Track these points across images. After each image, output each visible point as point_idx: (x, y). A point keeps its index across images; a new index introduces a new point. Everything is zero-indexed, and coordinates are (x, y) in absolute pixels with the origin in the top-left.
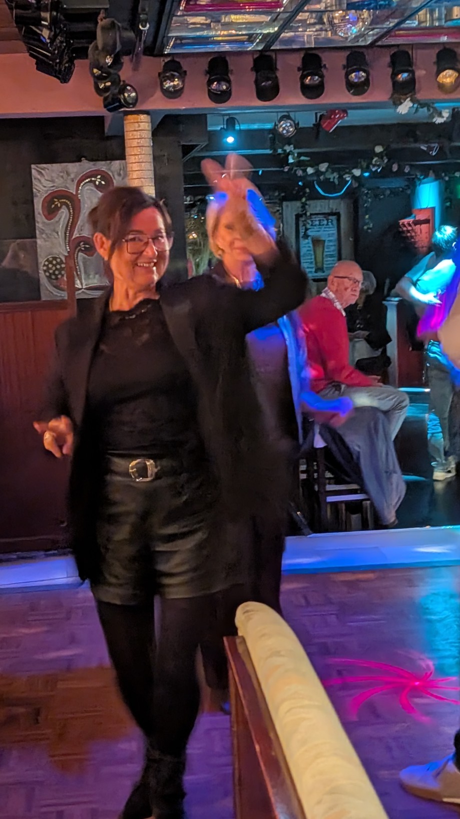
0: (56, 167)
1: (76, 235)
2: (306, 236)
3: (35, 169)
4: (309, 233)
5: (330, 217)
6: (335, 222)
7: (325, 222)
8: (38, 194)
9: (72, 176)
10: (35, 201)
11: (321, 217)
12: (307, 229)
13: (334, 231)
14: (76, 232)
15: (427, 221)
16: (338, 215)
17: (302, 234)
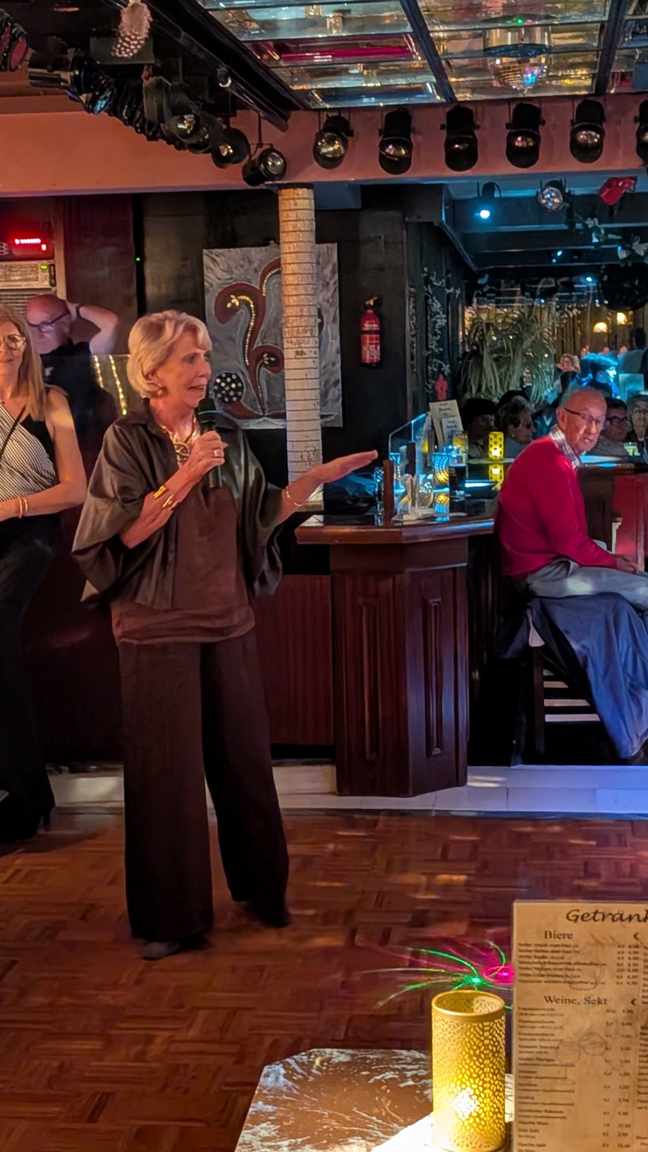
0: (235, 252)
1: (258, 343)
3: (208, 255)
8: (211, 289)
9: (256, 265)
10: (207, 298)
14: (258, 340)
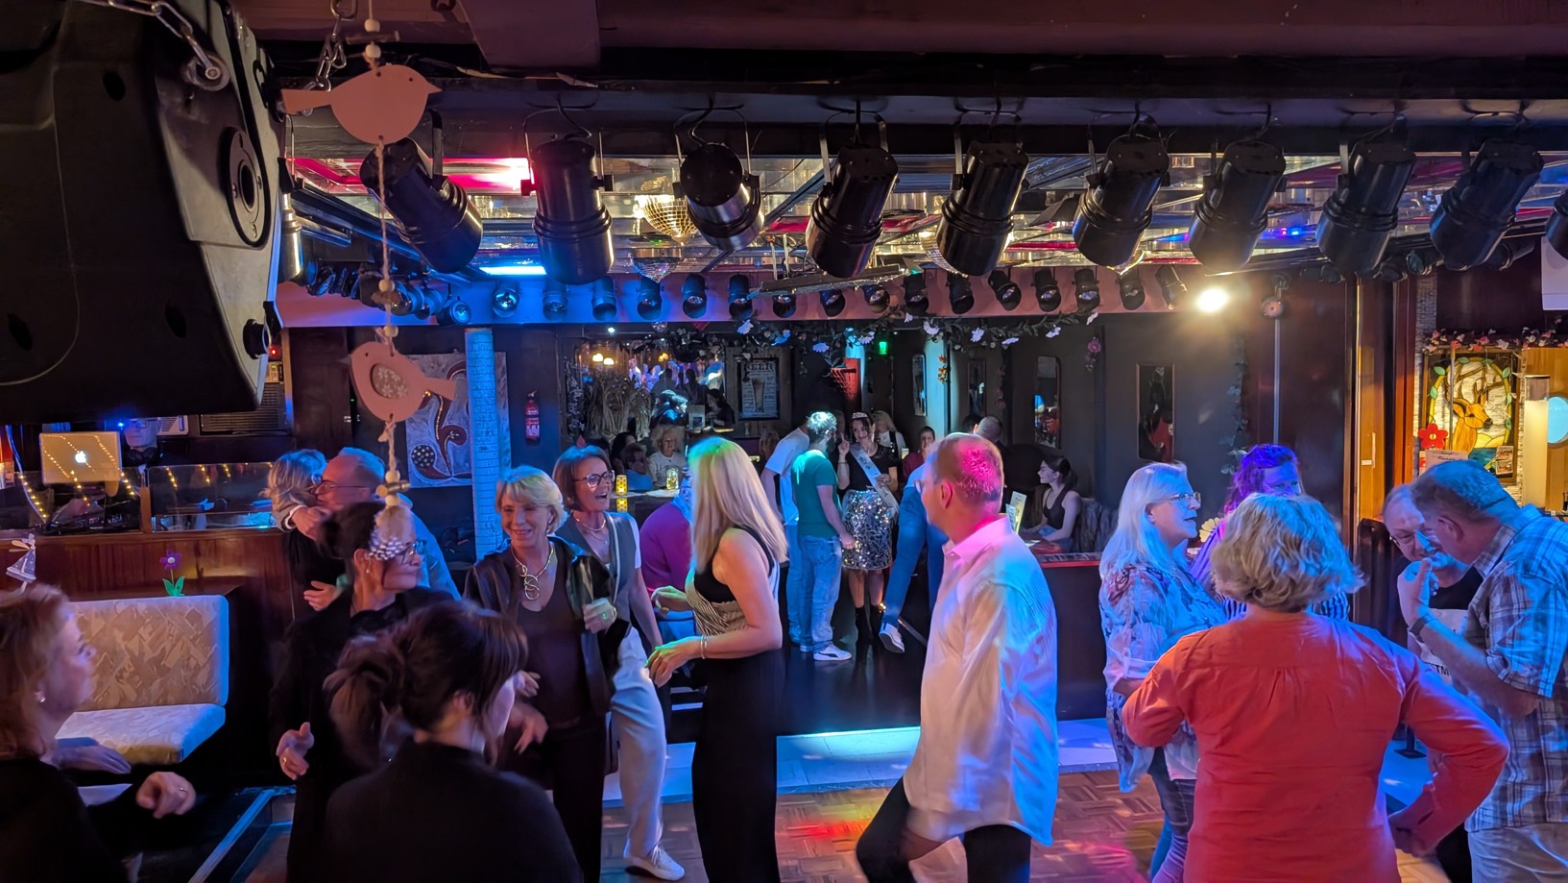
0: (427, 357)
1: (446, 423)
2: (747, 380)
4: (750, 376)
5: (770, 362)
6: (774, 367)
7: (765, 367)
9: (444, 366)
11: (760, 362)
12: (747, 373)
13: (772, 374)
14: (446, 421)
15: (853, 371)
16: (776, 360)
17: (742, 377)
